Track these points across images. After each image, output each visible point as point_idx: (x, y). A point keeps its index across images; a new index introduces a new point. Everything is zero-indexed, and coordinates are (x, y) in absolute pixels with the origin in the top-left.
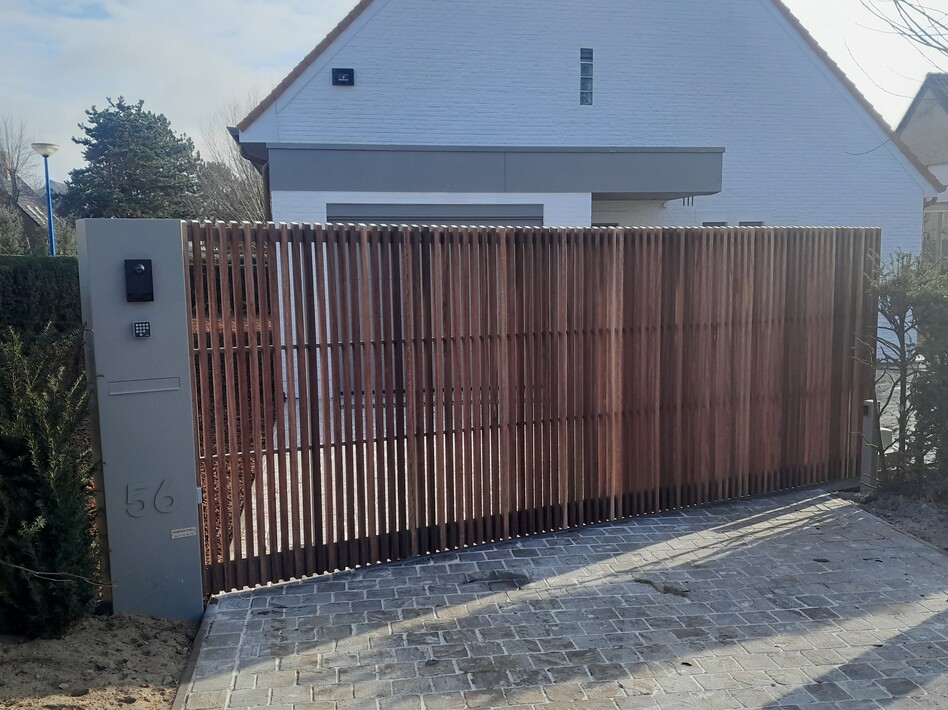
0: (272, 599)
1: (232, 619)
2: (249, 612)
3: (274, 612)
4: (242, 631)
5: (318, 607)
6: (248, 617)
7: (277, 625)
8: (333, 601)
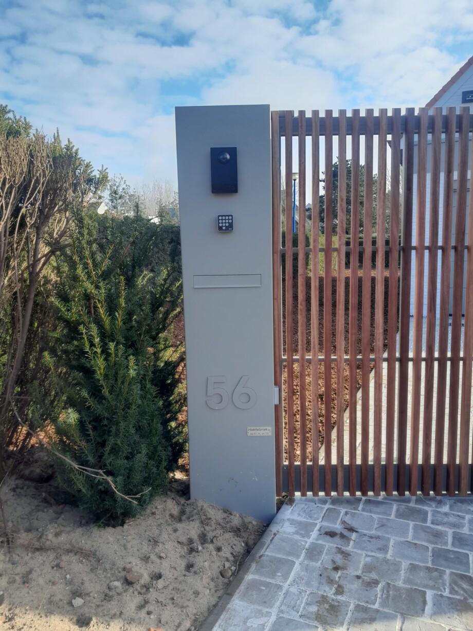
0: (346, 513)
1: (296, 533)
2: (317, 527)
3: (342, 536)
4: (298, 557)
5: (392, 543)
6: (314, 534)
7: (339, 559)
8: (410, 539)
